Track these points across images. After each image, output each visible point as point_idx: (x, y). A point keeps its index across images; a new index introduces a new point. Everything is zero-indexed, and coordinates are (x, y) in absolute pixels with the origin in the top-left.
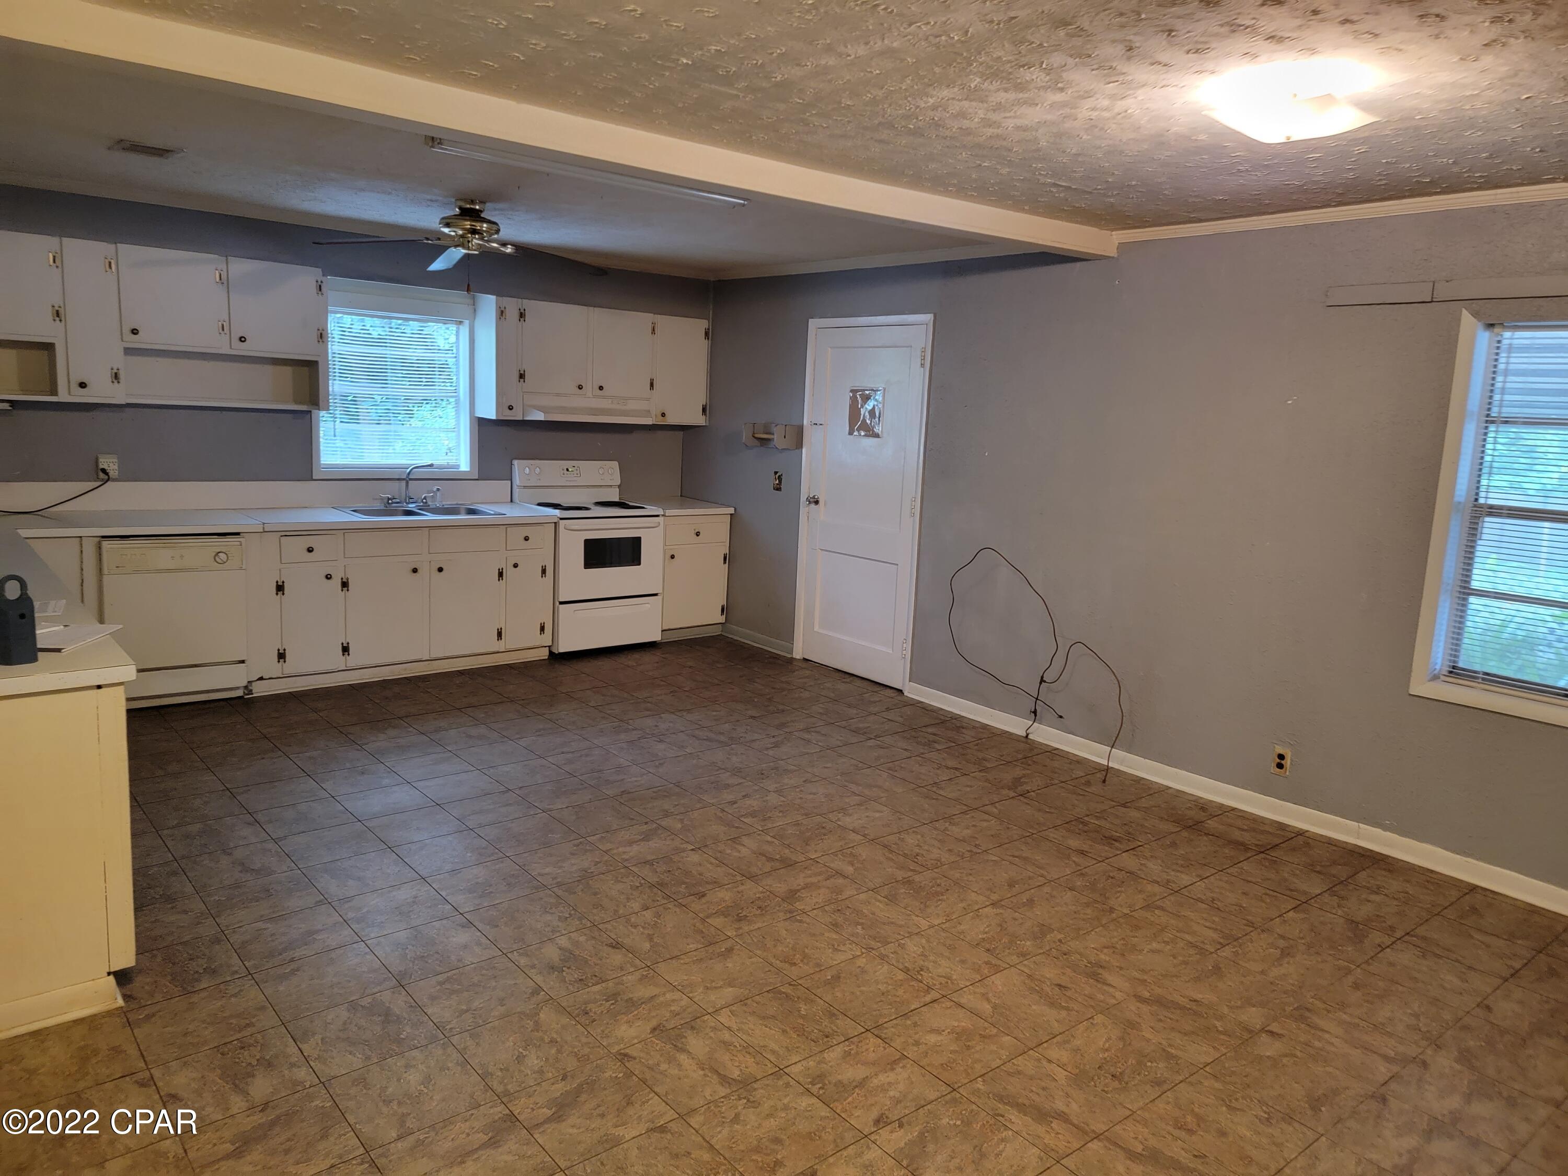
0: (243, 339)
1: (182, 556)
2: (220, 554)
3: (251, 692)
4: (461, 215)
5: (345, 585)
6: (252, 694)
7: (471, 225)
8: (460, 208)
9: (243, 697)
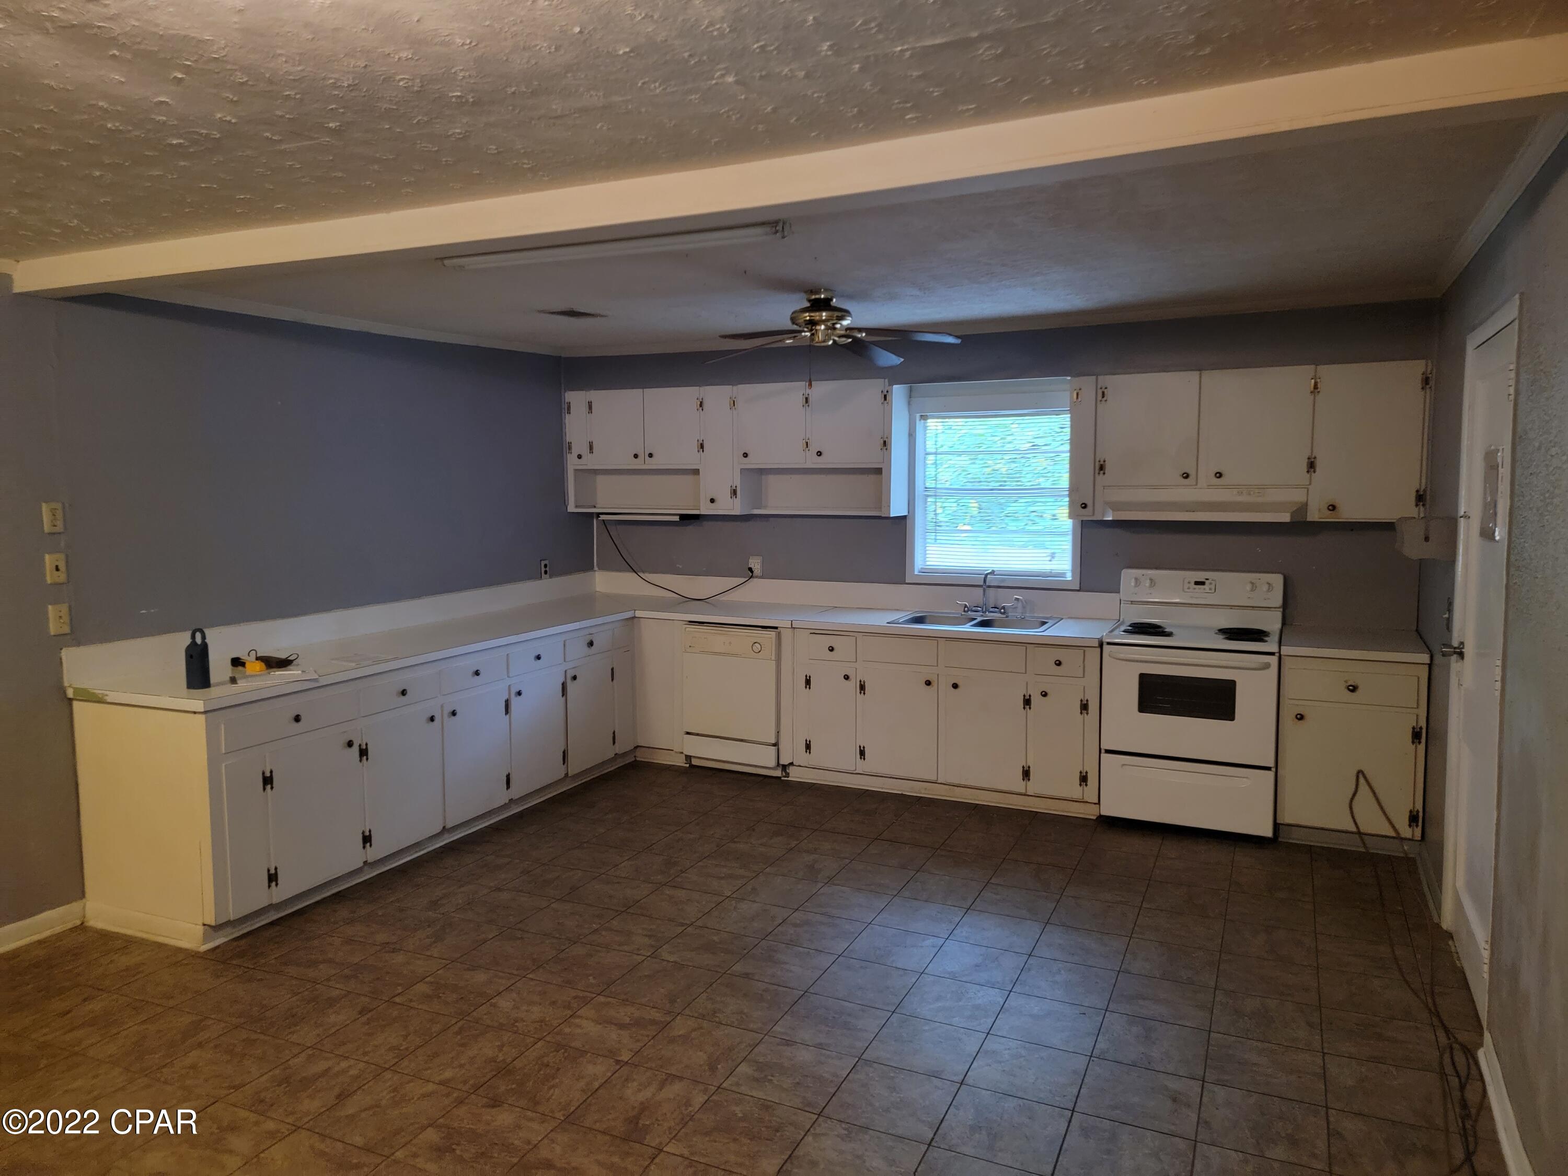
0: (819, 454)
1: (730, 643)
2: (756, 644)
3: (787, 775)
4: (812, 306)
5: (862, 687)
6: (788, 777)
7: (810, 316)
8: (809, 301)
9: (780, 778)
